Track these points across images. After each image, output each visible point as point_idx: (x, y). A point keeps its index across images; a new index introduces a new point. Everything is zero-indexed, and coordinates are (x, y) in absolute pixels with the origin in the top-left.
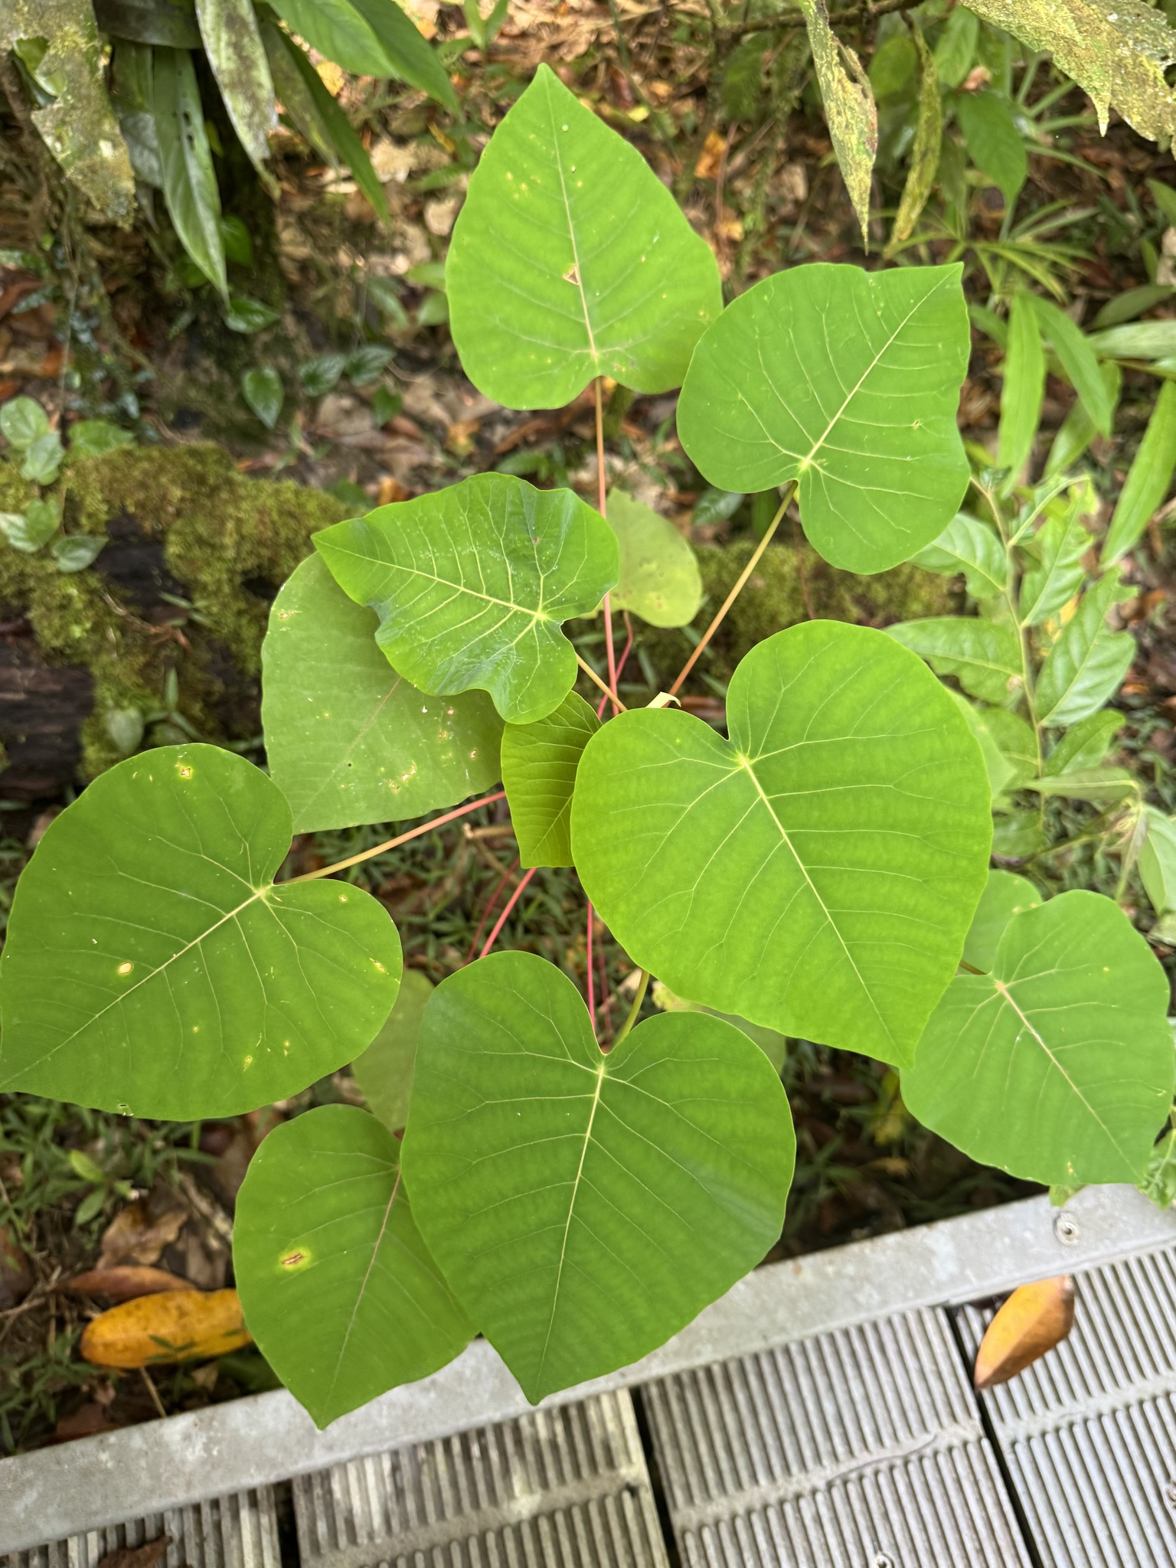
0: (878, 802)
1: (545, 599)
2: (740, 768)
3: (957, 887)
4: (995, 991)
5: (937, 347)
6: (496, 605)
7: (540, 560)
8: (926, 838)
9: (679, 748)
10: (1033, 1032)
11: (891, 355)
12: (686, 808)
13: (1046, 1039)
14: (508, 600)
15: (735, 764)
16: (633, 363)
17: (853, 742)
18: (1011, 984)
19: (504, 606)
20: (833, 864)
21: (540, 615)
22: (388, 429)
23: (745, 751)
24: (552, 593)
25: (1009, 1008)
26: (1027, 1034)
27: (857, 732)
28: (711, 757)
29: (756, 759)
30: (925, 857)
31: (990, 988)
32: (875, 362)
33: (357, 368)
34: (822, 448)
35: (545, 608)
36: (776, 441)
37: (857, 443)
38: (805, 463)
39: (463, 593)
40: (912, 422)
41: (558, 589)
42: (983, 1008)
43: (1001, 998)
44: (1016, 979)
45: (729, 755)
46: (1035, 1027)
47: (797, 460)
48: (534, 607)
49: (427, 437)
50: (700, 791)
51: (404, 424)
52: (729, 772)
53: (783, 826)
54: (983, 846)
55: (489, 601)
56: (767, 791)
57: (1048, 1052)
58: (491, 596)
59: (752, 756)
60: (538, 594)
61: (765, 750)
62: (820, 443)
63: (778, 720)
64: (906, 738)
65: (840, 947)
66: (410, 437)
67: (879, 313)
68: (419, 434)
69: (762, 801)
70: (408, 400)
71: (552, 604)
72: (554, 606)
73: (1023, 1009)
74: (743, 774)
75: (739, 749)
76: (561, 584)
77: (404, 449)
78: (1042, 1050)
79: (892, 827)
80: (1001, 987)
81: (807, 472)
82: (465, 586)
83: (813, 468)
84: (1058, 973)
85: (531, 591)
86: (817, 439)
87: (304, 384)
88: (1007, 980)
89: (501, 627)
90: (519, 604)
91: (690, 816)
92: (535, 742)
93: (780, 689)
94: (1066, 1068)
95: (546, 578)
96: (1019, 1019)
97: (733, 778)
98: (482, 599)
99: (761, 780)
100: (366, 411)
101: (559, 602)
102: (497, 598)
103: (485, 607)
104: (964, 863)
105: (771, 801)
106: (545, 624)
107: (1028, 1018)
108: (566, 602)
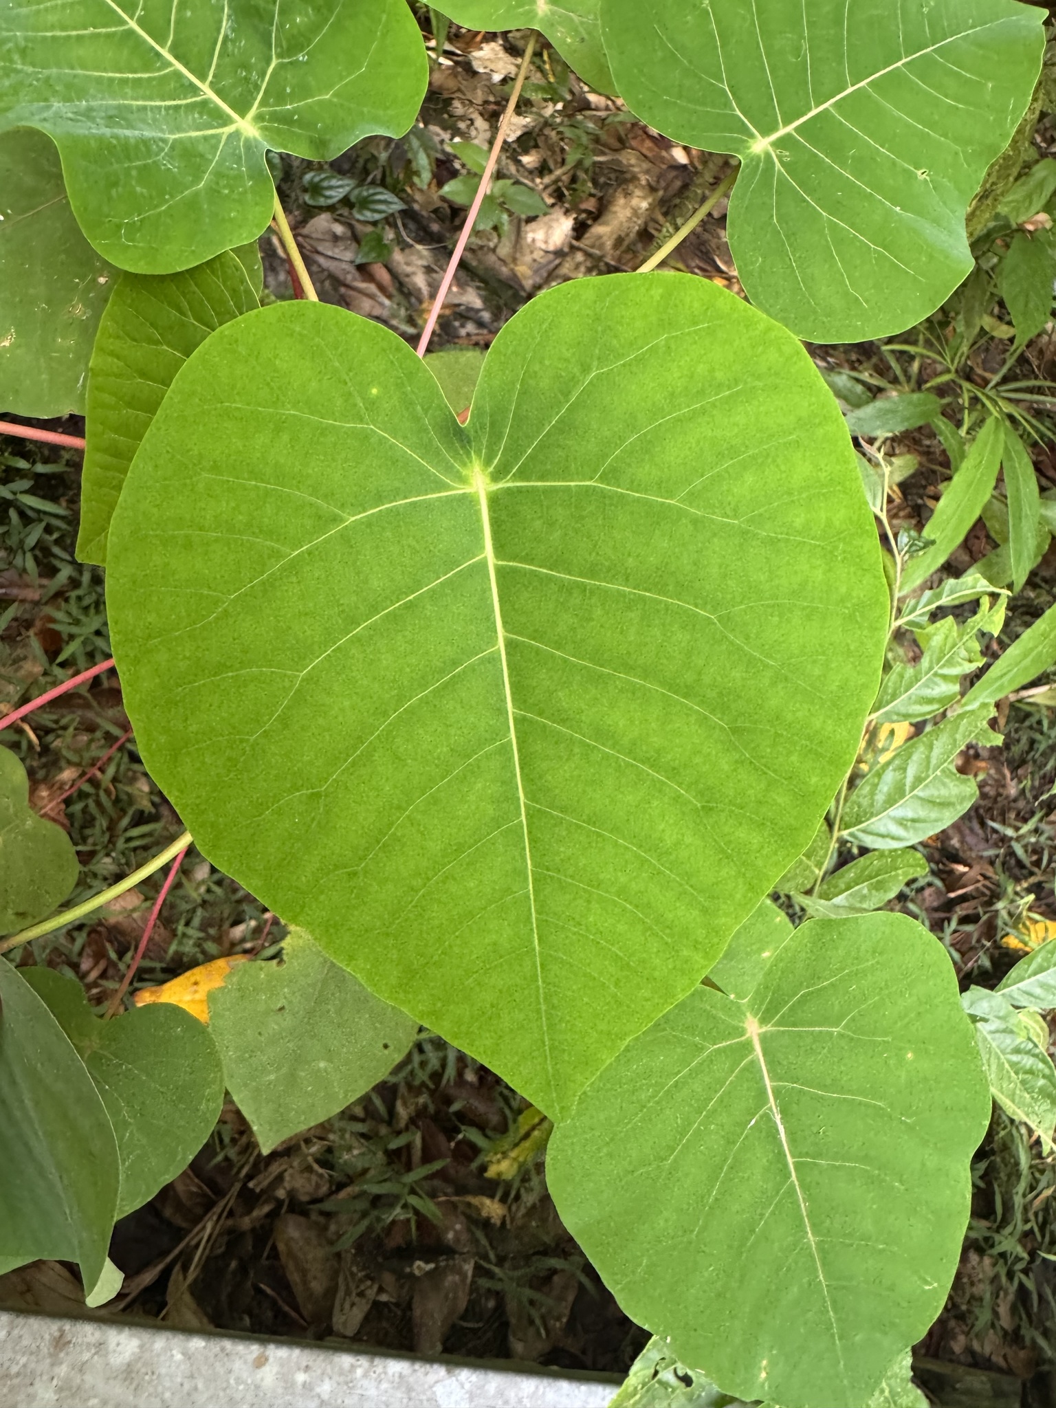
0: (681, 637)
1: (264, 103)
2: (467, 490)
3: (756, 840)
4: (742, 1032)
5: (985, 85)
6: (178, 74)
7: (281, 26)
8: (735, 731)
9: (372, 405)
10: (778, 1118)
11: (924, 68)
12: (342, 520)
13: (792, 1140)
14: (202, 77)
15: (463, 480)
16: (583, 40)
17: (681, 513)
18: (768, 1028)
19: (192, 84)
20: (563, 722)
21: (247, 127)
22: (363, 270)
23: (488, 462)
24: (281, 98)
25: (753, 1066)
26: (767, 1118)
27: (692, 497)
28: (426, 449)
29: (502, 485)
30: (725, 765)
31: (735, 1023)
32: (899, 64)
33: (365, 203)
34: (788, 137)
35: (259, 118)
36: (731, 88)
37: (836, 151)
38: (760, 145)
39: (131, 32)
40: (917, 168)
41: (293, 97)
42: (718, 1051)
43: (747, 1047)
44: (778, 1024)
45: (456, 455)
46: (784, 1112)
47: (752, 136)
48: (242, 109)
49: (398, 297)
50: (379, 499)
51: (383, 275)
52: (446, 487)
53: (505, 623)
54: (828, 781)
55: (170, 64)
56: (500, 549)
57: (790, 1160)
58: (177, 57)
59: (496, 476)
60: (258, 88)
61: (522, 474)
62: (790, 129)
63: (565, 427)
64: (772, 542)
65: (521, 873)
66: (382, 288)
67: (925, 10)
68: (392, 290)
69: (483, 565)
70: (398, 257)
71: (275, 117)
72: (275, 122)
73: (774, 1076)
74: (467, 501)
75: (478, 453)
76: (303, 91)
77: (371, 296)
78: (781, 1154)
79: (688, 692)
80: (753, 1028)
81: (759, 157)
82: (141, 22)
83: (768, 155)
84: (841, 1036)
85: (247, 79)
86: (787, 122)
87: (305, 190)
88: (764, 1021)
89: (168, 108)
90: (219, 92)
91: (344, 537)
92: (157, 343)
93: (586, 369)
94: (809, 1198)
95: (281, 67)
96: (762, 1093)
97: (449, 500)
98: (158, 55)
99: (496, 523)
100: (354, 245)
101: (286, 119)
102: (186, 65)
103: (159, 69)
104: (781, 799)
105: (500, 571)
106: (247, 140)
107: (777, 1093)
108: (299, 123)
